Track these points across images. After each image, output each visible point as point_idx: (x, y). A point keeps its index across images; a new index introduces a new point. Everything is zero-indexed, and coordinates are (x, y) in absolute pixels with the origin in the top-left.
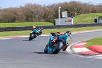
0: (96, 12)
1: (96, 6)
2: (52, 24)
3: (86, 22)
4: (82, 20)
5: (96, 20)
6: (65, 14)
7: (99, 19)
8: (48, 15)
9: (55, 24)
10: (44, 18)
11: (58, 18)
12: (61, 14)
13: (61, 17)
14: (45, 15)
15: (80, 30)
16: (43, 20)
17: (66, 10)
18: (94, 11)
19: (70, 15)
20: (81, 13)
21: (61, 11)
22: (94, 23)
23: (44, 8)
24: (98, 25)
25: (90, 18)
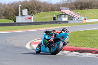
0: (54, 11)
1: (55, 5)
2: (13, 22)
3: (45, 19)
4: (42, 18)
5: (54, 18)
6: (25, 12)
7: (57, 17)
8: (9, 13)
9: (15, 21)
10: (4, 16)
11: (18, 15)
12: (21, 11)
13: (22, 14)
14: (6, 12)
15: (39, 27)
16: (3, 17)
17: (27, 8)
18: (53, 10)
19: (30, 13)
20: (40, 11)
21: (22, 9)
22: (53, 20)
23: (4, 6)
24: (57, 22)
25: (49, 16)
